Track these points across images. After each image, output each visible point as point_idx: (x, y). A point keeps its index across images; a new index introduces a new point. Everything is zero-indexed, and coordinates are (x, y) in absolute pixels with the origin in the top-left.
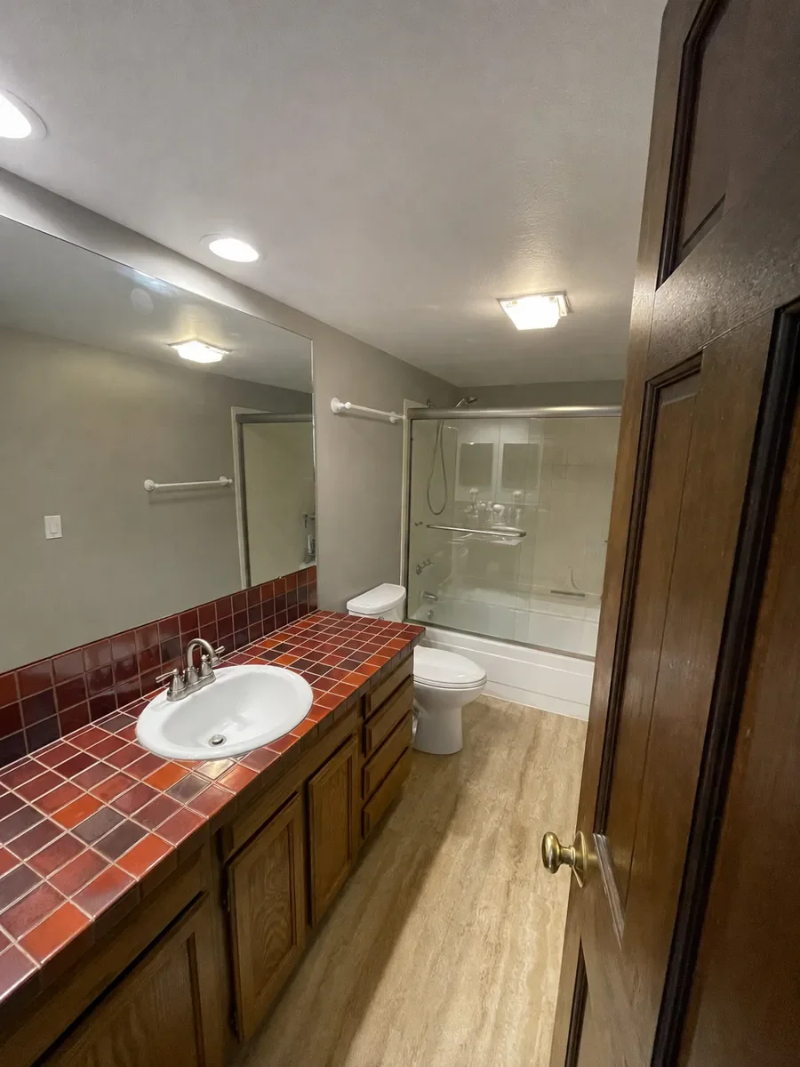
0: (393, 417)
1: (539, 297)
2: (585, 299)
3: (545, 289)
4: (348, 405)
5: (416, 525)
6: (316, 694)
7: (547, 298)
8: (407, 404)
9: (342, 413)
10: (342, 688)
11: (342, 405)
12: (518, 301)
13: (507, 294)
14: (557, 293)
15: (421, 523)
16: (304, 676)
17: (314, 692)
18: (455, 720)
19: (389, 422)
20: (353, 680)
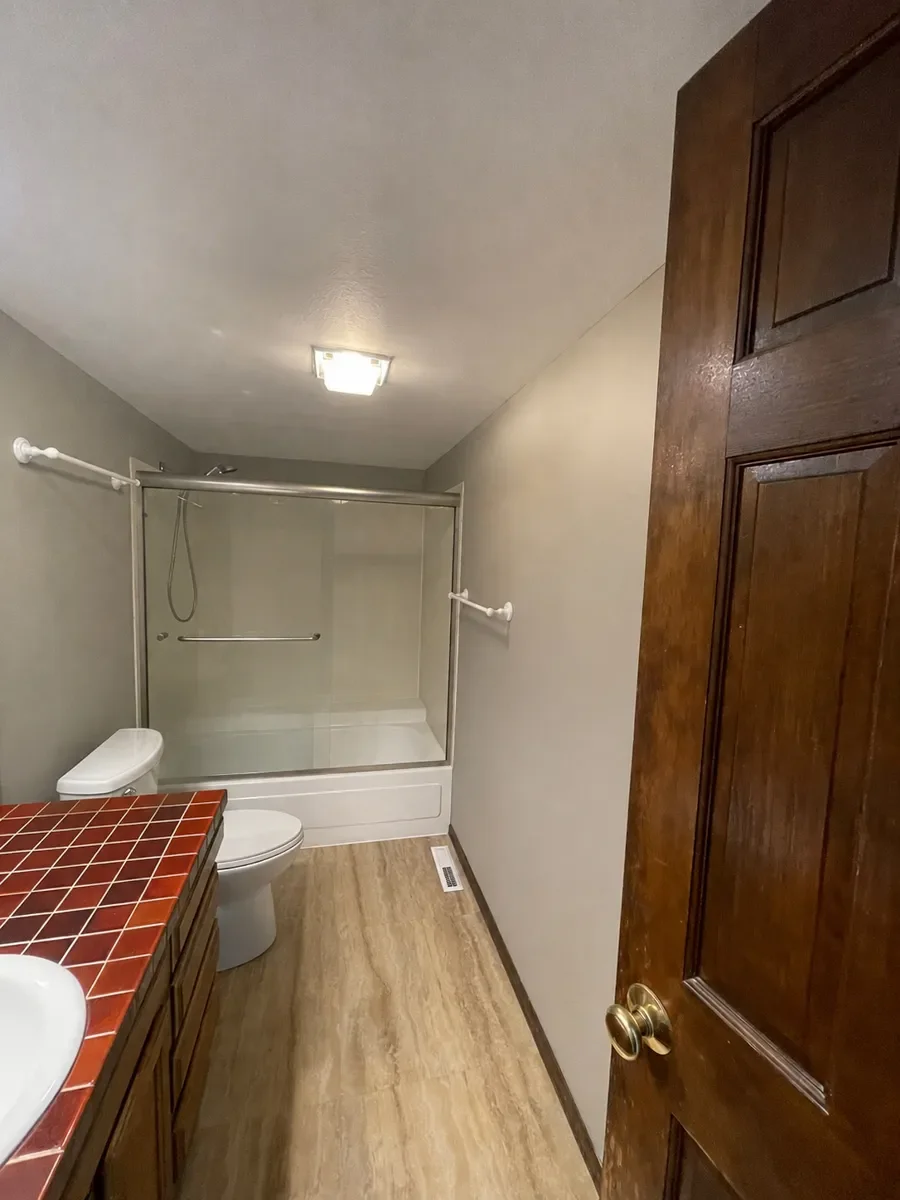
0: (117, 481)
1: (359, 355)
2: (411, 371)
3: (374, 349)
4: (51, 452)
5: (159, 638)
6: (84, 978)
7: (368, 360)
8: (133, 464)
9: (31, 464)
10: (132, 942)
11: (35, 451)
12: (335, 354)
13: (330, 342)
14: (385, 357)
15: (166, 635)
16: (34, 950)
17: (76, 972)
18: (264, 904)
19: (110, 488)
20: (143, 916)
